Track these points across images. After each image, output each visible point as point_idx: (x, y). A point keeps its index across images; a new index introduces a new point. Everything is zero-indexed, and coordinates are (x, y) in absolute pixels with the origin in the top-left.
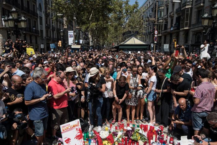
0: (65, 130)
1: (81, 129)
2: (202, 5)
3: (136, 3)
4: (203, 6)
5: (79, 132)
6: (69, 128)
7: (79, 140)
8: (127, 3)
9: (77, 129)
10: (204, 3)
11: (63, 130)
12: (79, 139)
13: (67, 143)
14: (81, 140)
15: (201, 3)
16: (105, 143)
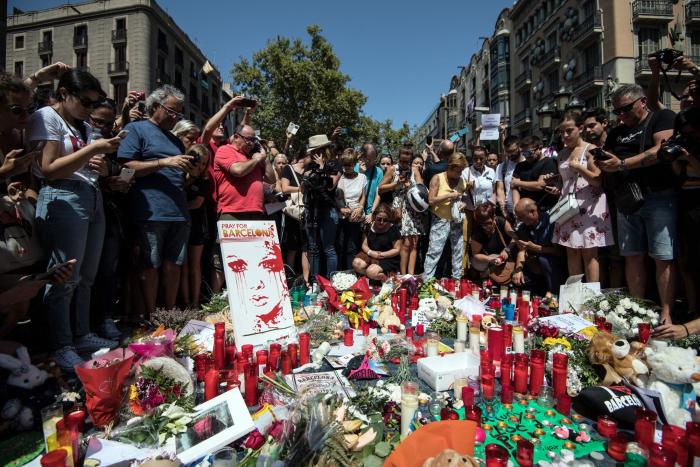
0: (232, 237)
1: (279, 246)
2: (528, 121)
3: (405, 126)
4: (531, 123)
5: (272, 251)
6: (245, 233)
7: (272, 273)
8: (388, 127)
9: (267, 243)
10: (531, 117)
11: (226, 235)
12: (274, 270)
13: (236, 271)
14: (277, 273)
15: (525, 118)
16: (347, 297)
